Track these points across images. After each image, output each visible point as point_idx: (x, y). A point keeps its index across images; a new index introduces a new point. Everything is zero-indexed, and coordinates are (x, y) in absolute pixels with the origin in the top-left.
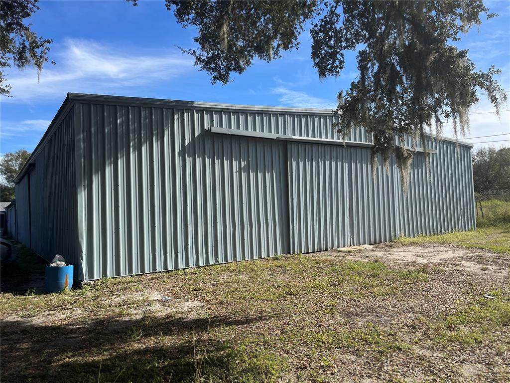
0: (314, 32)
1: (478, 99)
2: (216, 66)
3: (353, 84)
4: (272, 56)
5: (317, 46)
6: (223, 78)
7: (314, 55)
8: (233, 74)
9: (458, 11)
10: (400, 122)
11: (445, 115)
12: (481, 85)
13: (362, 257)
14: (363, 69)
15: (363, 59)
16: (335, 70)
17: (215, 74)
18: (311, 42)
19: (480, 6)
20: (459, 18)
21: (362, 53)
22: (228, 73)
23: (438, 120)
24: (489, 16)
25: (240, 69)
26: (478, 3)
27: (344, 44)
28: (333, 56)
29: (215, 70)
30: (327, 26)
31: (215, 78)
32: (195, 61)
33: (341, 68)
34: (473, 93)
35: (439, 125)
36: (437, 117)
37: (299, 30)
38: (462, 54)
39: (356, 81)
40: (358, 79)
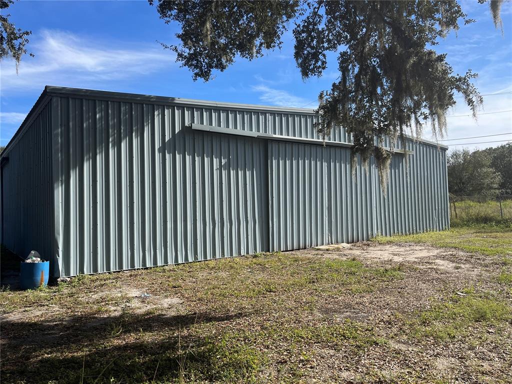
0: (297, 33)
1: (455, 102)
2: (197, 63)
3: (334, 85)
4: (255, 54)
5: (300, 47)
6: (204, 74)
7: (297, 55)
8: (214, 71)
9: (437, 16)
10: (379, 124)
11: (423, 116)
12: (459, 88)
13: (339, 255)
14: (344, 70)
15: (344, 61)
16: (318, 70)
17: (197, 71)
18: (294, 42)
19: (458, 12)
20: (438, 22)
21: (343, 54)
22: (210, 71)
23: (417, 122)
24: (467, 22)
25: (222, 67)
26: (456, 8)
27: (326, 45)
28: (315, 56)
29: (196, 67)
30: (309, 26)
31: (196, 74)
32: (177, 57)
33: (324, 68)
34: (451, 96)
35: (419, 126)
36: (416, 119)
37: (282, 29)
38: (441, 58)
39: (337, 82)
40: (340, 80)
